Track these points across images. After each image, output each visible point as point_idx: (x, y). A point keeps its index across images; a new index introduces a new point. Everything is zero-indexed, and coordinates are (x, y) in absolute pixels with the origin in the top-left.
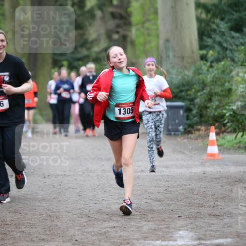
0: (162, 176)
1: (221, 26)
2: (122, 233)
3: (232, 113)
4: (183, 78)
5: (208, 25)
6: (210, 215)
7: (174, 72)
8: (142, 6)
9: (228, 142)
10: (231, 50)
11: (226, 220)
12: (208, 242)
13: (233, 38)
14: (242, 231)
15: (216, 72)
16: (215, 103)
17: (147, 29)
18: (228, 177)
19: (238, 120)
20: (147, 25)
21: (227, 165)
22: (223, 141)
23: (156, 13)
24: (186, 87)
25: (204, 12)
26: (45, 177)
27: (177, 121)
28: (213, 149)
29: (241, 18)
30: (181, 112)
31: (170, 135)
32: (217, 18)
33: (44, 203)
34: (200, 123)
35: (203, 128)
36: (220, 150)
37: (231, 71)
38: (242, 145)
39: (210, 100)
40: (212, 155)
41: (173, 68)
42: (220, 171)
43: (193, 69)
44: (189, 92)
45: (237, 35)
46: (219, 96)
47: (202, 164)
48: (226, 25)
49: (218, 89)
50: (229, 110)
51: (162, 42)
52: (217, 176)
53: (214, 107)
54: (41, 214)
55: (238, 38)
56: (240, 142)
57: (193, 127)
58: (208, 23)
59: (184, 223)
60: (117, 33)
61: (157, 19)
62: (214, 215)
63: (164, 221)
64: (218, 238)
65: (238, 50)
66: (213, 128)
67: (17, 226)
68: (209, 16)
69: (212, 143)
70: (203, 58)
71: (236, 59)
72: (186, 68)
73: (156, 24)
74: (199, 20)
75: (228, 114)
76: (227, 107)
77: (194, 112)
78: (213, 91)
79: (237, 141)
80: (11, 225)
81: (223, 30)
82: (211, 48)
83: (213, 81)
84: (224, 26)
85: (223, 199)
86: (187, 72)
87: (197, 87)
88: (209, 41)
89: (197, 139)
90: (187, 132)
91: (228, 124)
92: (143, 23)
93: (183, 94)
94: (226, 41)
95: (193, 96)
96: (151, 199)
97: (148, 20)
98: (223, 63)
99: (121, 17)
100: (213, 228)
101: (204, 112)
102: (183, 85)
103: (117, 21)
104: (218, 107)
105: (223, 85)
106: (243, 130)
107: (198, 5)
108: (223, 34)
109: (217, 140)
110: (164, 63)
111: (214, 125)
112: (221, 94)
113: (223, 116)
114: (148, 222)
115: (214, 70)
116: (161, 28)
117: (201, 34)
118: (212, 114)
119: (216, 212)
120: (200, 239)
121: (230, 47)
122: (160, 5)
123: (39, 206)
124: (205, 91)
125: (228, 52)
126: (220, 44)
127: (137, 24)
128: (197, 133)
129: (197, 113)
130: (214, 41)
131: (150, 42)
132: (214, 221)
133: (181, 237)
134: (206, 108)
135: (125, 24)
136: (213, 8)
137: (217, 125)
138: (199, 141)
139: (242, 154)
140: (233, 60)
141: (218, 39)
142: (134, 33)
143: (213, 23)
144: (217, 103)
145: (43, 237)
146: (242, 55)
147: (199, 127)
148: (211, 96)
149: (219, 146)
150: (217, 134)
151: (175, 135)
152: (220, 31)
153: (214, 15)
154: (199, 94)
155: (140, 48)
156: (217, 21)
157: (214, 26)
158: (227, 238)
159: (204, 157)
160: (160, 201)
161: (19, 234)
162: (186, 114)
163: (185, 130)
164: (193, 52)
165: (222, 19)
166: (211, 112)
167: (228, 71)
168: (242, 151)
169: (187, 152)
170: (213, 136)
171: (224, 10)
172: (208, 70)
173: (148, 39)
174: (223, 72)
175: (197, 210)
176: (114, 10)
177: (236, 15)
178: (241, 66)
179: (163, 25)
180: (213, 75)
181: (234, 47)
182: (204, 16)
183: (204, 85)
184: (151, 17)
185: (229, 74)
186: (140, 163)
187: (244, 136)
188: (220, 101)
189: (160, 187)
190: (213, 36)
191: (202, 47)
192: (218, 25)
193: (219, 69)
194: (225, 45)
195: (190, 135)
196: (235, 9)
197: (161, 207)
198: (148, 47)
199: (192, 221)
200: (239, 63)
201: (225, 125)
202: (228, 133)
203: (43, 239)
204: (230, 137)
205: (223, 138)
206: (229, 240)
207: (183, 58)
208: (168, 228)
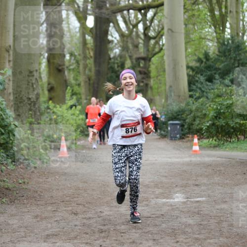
0: (167, 163)
1: (201, 79)
2: (144, 195)
3: (206, 127)
4: (180, 108)
5: (194, 78)
6: (193, 185)
7: (174, 104)
8: (157, 68)
9: (205, 143)
10: (206, 92)
11: (203, 188)
12: (192, 200)
13: (207, 85)
14: (211, 194)
15: (198, 105)
16: (197, 122)
17: (160, 80)
18: (204, 163)
19: (210, 132)
20: (159, 78)
21: (204, 157)
22: (202, 143)
23: (164, 71)
24: (181, 113)
25: (191, 71)
26: (101, 163)
27: (176, 132)
28: (196, 148)
29: (211, 74)
30: (178, 127)
31: (172, 140)
32: (198, 74)
33: (100, 178)
34: (189, 133)
35: (190, 136)
36: (200, 148)
37: (206, 104)
38: (212, 145)
39: (194, 120)
40: (195, 151)
41: (174, 102)
42: (200, 161)
43: (185, 103)
44: (183, 116)
45: (209, 84)
46: (199, 118)
47: (190, 156)
48: (203, 78)
49: (199, 114)
50: (205, 126)
51: (167, 87)
52: (198, 163)
53: (197, 124)
54: (99, 184)
55: (210, 85)
56: (211, 144)
57: (185, 136)
58: (193, 77)
59: (179, 189)
60: (143, 82)
61: (164, 75)
62: (196, 185)
63: (168, 188)
64: (198, 198)
65: (210, 93)
66: (196, 136)
67: (85, 191)
68: (194, 73)
69: (195, 144)
70: (191, 96)
71: (209, 97)
72: (181, 102)
73: (164, 77)
74: (189, 75)
75: (204, 128)
76: (204, 124)
77: (186, 127)
78: (196, 115)
79: (209, 143)
80: (82, 190)
81: (202, 81)
82: (195, 91)
83: (196, 109)
84: (202, 79)
85: (201, 176)
86: (182, 105)
87: (187, 113)
88: (194, 87)
89: (187, 142)
90: (182, 138)
91: (205, 134)
92: (157, 77)
93: (180, 117)
94: (203, 87)
95: (185, 118)
96: (161, 176)
97: (160, 75)
98: (202, 99)
99: (145, 73)
100: (195, 192)
101: (191, 127)
102: (179, 112)
103: (143, 76)
104: (199, 124)
105: (202, 111)
106: (213, 137)
107: (188, 67)
108: (202, 83)
109: (199, 143)
110: (169, 99)
111: (196, 134)
112: (201, 116)
113: (201, 129)
114: (159, 188)
115: (197, 103)
116: (167, 79)
117: (190, 83)
118: (195, 128)
119: (197, 183)
120: (187, 198)
121: (206, 91)
122: (166, 67)
123: (97, 179)
124: (192, 115)
125: (205, 93)
126: (200, 89)
127: (154, 77)
128: (187, 139)
129: (187, 127)
130: (197, 87)
131: (161, 87)
132: (196, 188)
133: (177, 197)
134: (192, 124)
135: (147, 77)
136: (196, 69)
137: (198, 134)
138: (189, 143)
139: (212, 150)
140: (207, 98)
141: (199, 86)
142: (152, 82)
143: (196, 77)
144: (198, 122)
145: (100, 196)
146: (212, 95)
147: (188, 135)
148: (195, 118)
149: (199, 146)
150: (199, 139)
151: (175, 140)
152: (200, 82)
153: (197, 73)
154: (188, 117)
155: (155, 91)
156: (199, 76)
157: (197, 79)
158: (203, 197)
159: (191, 152)
160: (166, 177)
161: (86, 195)
162: (181, 128)
163: (180, 137)
164: (185, 93)
165: (202, 75)
166: (195, 127)
167: (204, 104)
168: (212, 149)
169: (181, 149)
170: (196, 140)
171: (202, 70)
172: (193, 103)
173: (159, 85)
174: (202, 104)
175: (186, 182)
176: (141, 69)
177: (209, 73)
178: (212, 101)
179: (168, 78)
180: (196, 106)
181: (208, 90)
182: (191, 73)
183: (191, 111)
184: (162, 73)
185: (205, 106)
186: (154, 156)
187: (214, 140)
188: (200, 121)
189: (165, 169)
190: (196, 84)
191: (190, 91)
192: (199, 78)
193: (199, 103)
194: (203, 89)
195: (183, 140)
196: (209, 69)
197: (166, 181)
198: (160, 90)
199: (183, 188)
200: (211, 100)
201: (203, 134)
202: (205, 138)
203: (100, 198)
204: (205, 141)
205: (202, 142)
206: (204, 199)
207: (179, 96)
208: (170, 192)
